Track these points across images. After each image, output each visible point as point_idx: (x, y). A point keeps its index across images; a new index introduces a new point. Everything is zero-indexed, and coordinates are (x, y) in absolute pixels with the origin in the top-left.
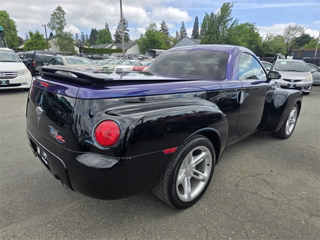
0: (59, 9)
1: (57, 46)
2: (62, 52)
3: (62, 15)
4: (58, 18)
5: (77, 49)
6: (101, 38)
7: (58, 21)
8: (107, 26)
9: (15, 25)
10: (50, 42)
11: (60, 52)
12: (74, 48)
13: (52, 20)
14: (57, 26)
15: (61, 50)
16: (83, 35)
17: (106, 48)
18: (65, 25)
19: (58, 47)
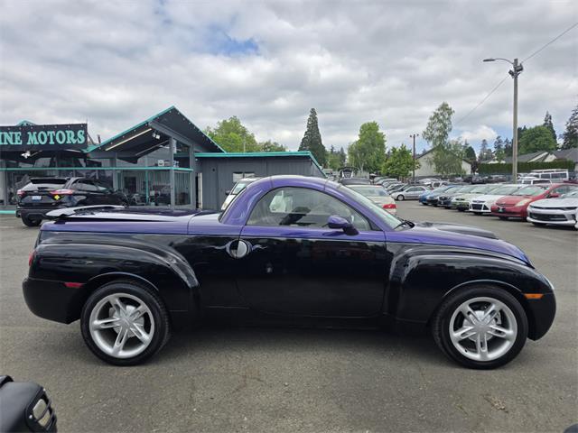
0: (444, 107)
1: (431, 164)
2: (439, 174)
3: (447, 116)
4: (440, 121)
5: (467, 167)
6: (528, 144)
7: (439, 126)
8: (549, 118)
9: (385, 139)
10: (421, 160)
11: (435, 174)
12: (460, 167)
13: (430, 126)
14: (437, 134)
15: (438, 170)
16: (500, 142)
17: (533, 160)
18: (450, 130)
19: (434, 166)
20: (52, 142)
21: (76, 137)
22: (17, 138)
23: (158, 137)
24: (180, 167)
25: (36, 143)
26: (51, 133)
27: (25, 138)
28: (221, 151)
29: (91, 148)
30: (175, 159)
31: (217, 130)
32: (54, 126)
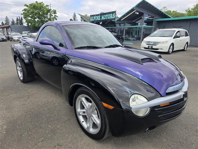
20: (107, 19)
21: (113, 16)
22: (99, 18)
23: (138, 13)
24: (147, 25)
25: (103, 19)
26: (107, 15)
27: (101, 18)
28: (170, 18)
29: (116, 20)
30: (144, 22)
31: (192, 9)
32: (107, 13)
